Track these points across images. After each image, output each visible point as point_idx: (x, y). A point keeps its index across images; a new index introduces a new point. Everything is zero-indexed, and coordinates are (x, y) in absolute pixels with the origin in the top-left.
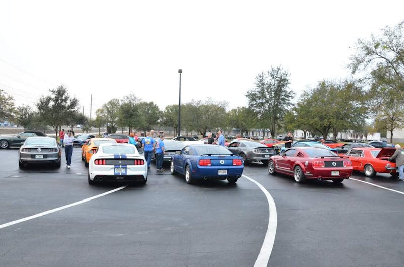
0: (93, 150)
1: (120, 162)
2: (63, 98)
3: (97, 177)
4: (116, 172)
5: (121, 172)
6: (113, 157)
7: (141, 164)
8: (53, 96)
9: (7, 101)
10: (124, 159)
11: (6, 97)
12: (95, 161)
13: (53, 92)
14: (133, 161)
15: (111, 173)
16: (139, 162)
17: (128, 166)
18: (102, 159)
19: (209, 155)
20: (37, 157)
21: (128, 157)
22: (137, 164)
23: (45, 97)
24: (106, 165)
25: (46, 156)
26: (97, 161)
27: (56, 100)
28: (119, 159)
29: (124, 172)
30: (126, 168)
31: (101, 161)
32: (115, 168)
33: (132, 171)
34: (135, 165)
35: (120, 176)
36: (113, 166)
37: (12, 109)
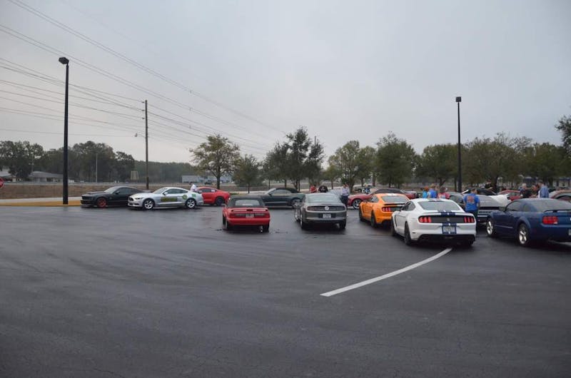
0: (385, 208)
1: (448, 220)
2: (304, 144)
3: (423, 236)
4: (444, 231)
5: (450, 230)
6: (440, 214)
7: (471, 222)
8: (291, 144)
9: (233, 152)
10: (453, 216)
11: (232, 146)
12: (419, 218)
13: (291, 137)
14: (462, 219)
15: (439, 232)
16: (468, 219)
17: (458, 224)
18: (427, 217)
19: (555, 211)
20: (324, 216)
21: (456, 214)
22: (468, 222)
23: (281, 144)
24: (432, 222)
25: (334, 215)
26: (421, 219)
27: (295, 147)
28: (446, 216)
29: (453, 231)
30: (455, 226)
31: (425, 219)
32: (443, 226)
33: (462, 229)
34: (464, 222)
35: (449, 236)
36: (441, 224)
37: (237, 161)
